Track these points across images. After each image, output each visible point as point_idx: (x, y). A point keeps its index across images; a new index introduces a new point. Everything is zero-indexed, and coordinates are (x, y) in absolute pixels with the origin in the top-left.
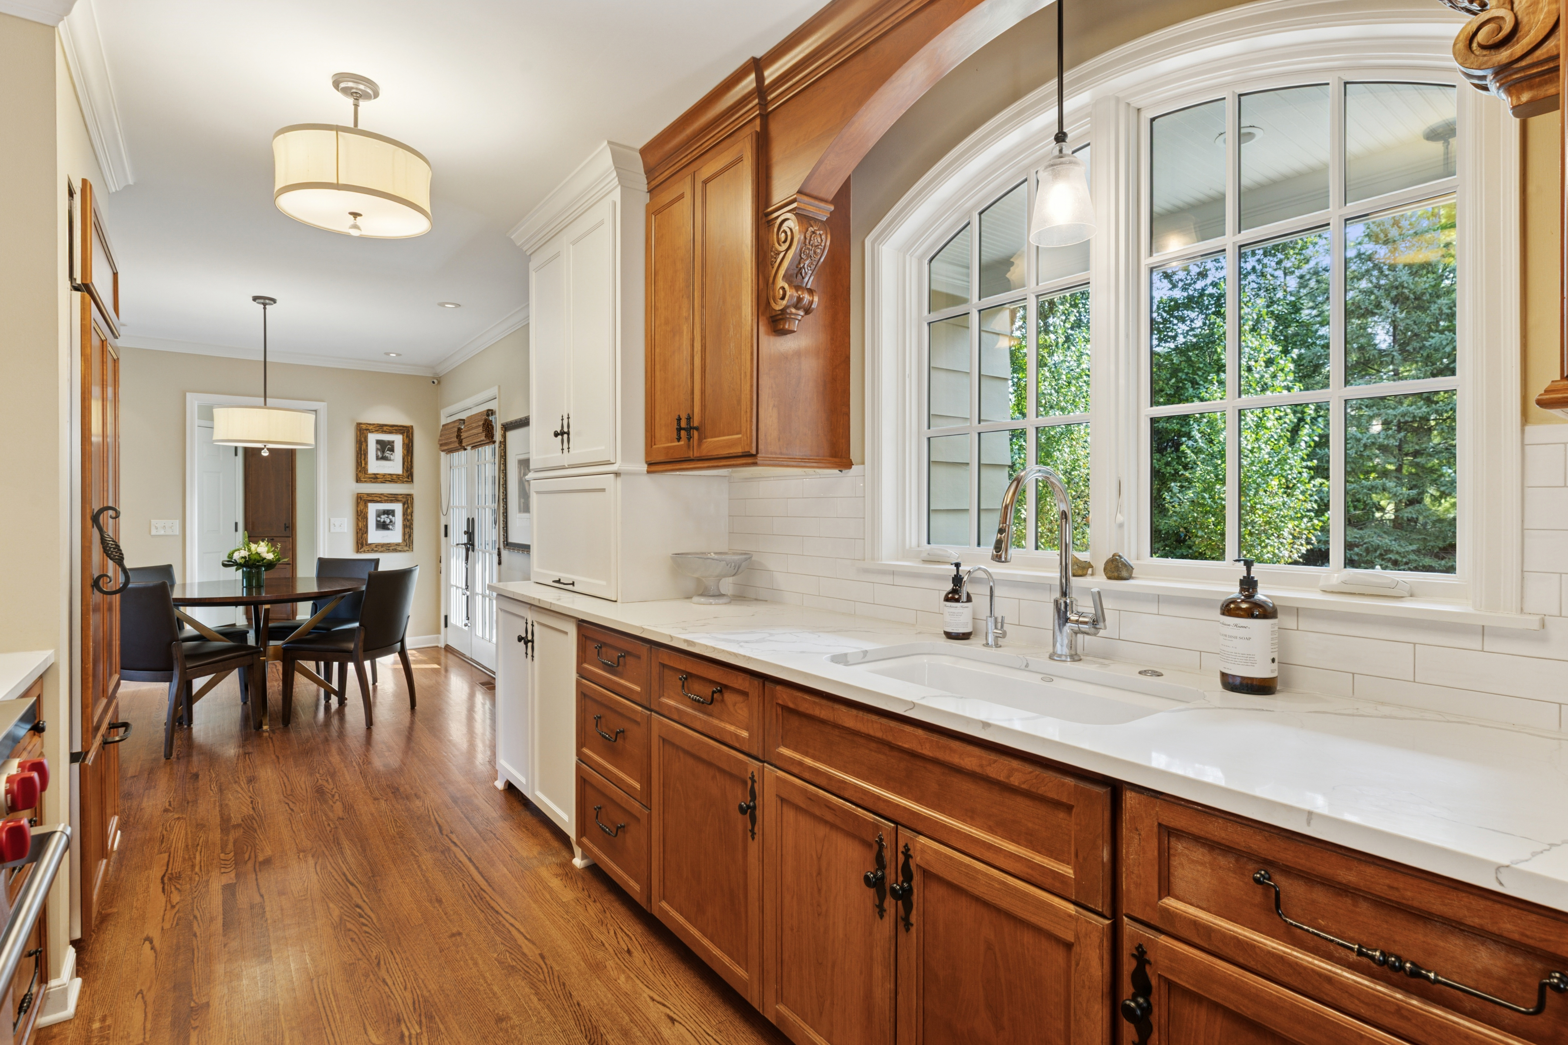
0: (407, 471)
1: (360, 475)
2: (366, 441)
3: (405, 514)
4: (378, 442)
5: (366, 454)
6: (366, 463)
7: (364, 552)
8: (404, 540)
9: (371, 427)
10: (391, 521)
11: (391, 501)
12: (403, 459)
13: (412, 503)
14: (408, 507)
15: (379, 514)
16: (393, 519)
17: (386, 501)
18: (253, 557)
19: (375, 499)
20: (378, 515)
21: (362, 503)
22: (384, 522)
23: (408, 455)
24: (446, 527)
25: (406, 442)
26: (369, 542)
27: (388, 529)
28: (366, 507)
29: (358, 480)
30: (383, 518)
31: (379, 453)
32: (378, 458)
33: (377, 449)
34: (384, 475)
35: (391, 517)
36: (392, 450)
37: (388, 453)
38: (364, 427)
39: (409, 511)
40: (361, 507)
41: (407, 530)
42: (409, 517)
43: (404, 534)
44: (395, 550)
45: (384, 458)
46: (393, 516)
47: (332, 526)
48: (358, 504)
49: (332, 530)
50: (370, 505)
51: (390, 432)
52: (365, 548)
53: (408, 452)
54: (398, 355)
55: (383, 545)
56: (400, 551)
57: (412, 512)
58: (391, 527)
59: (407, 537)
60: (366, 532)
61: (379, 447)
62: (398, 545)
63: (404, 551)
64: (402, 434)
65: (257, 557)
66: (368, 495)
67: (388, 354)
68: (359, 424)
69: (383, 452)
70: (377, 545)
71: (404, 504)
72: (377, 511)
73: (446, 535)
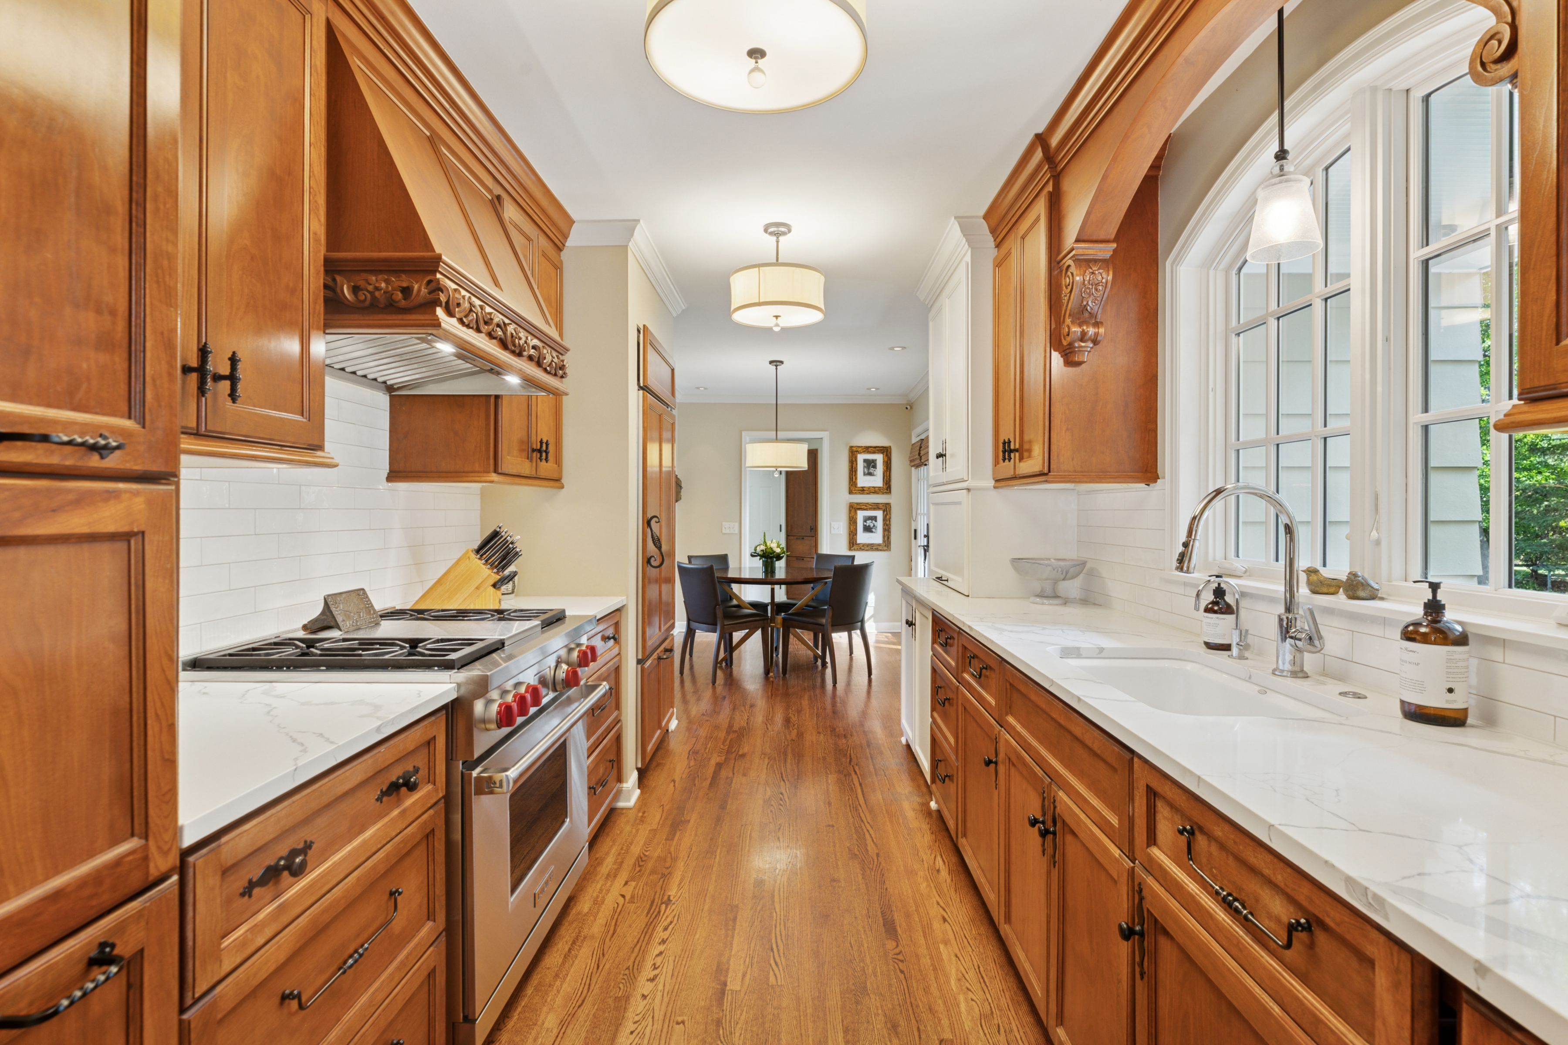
0: (886, 484)
1: (852, 488)
2: (856, 461)
3: (885, 519)
4: (865, 461)
5: (856, 471)
6: (856, 479)
7: (855, 550)
8: (884, 541)
9: (859, 449)
10: (874, 526)
11: (874, 509)
12: (884, 474)
13: (890, 511)
14: (887, 514)
15: (866, 519)
16: (876, 523)
17: (871, 509)
18: (768, 551)
19: (863, 507)
20: (865, 521)
21: (853, 511)
22: (869, 526)
23: (887, 471)
24: (915, 531)
25: (886, 460)
26: (858, 542)
27: (872, 532)
28: (856, 513)
29: (851, 492)
30: (869, 523)
31: (866, 470)
32: (865, 474)
33: (864, 467)
34: (869, 488)
35: (874, 522)
36: (875, 467)
37: (872, 470)
38: (855, 449)
39: (888, 517)
40: (853, 514)
41: (886, 533)
42: (888, 522)
43: (884, 537)
44: (877, 550)
45: (870, 474)
46: (876, 521)
47: (832, 529)
48: (850, 511)
49: (832, 532)
50: (859, 512)
51: (874, 453)
52: (855, 547)
53: (887, 468)
54: (877, 389)
55: (868, 545)
56: (881, 550)
57: (890, 518)
58: (874, 530)
59: (886, 539)
60: (856, 534)
61: (866, 465)
62: (879, 545)
63: (884, 550)
64: (883, 453)
65: (771, 551)
66: (858, 504)
67: (869, 389)
68: (851, 447)
69: (869, 469)
70: (864, 545)
71: (884, 511)
72: (864, 517)
73: (915, 538)
